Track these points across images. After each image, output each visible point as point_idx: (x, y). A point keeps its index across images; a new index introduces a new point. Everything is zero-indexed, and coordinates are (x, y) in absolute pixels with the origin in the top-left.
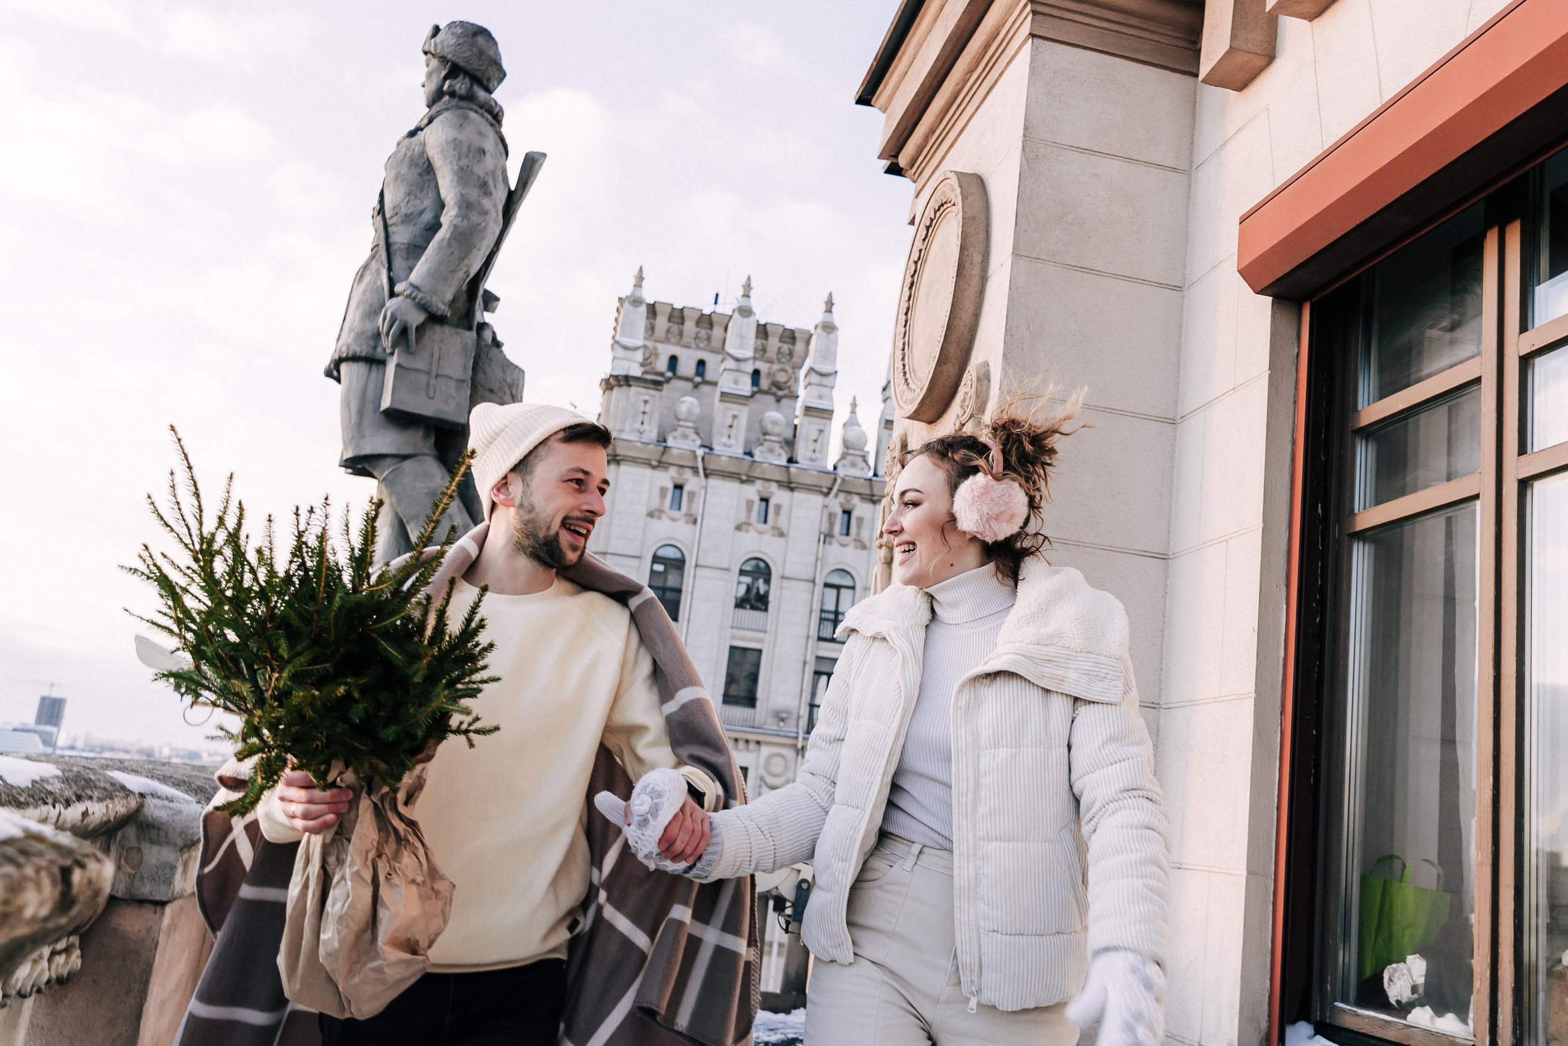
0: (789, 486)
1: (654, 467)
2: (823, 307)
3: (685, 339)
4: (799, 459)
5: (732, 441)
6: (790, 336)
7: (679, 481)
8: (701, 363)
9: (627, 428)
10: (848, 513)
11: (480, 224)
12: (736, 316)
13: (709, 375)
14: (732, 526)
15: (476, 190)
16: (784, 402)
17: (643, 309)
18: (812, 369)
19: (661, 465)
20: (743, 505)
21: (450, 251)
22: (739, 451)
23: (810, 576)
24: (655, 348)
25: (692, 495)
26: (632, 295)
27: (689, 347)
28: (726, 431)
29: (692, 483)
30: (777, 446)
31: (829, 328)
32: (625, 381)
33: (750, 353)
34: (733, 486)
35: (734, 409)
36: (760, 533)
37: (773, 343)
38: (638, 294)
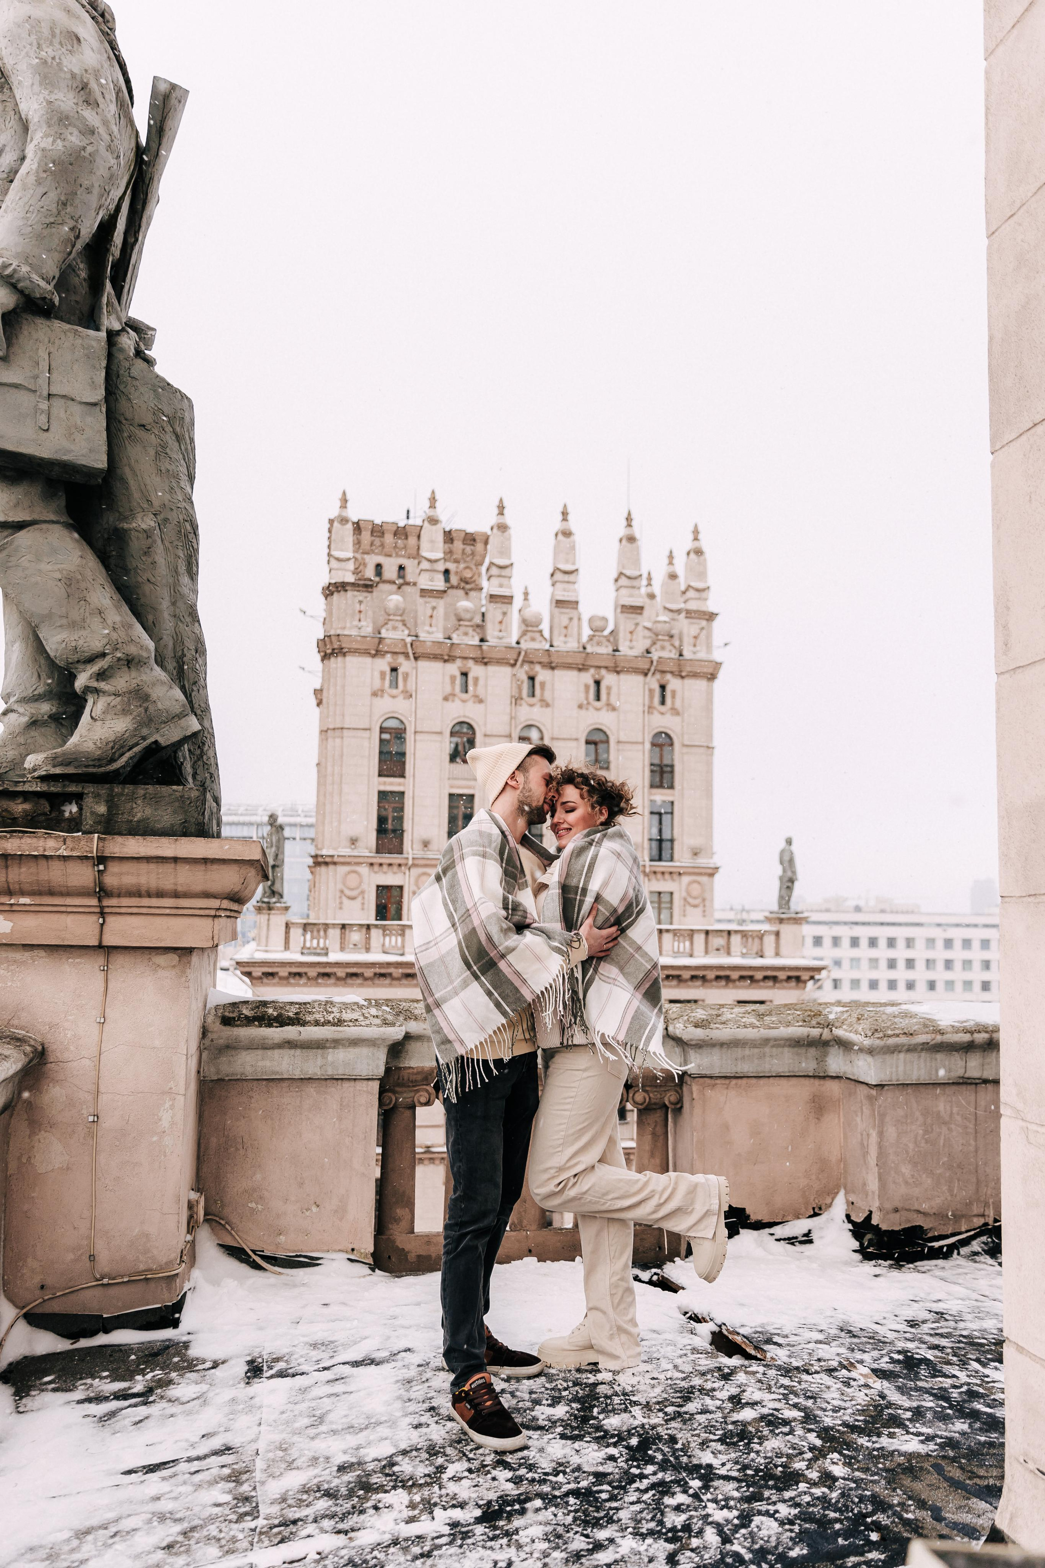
0: (484, 661)
1: (374, 656)
2: (496, 511)
3: (386, 550)
4: (489, 638)
5: (434, 629)
6: (470, 539)
7: (394, 665)
8: (401, 568)
9: (348, 625)
10: (532, 679)
11: (84, 148)
12: (426, 524)
13: (410, 578)
14: (440, 698)
15: (71, 95)
16: (473, 594)
17: (349, 526)
18: (492, 564)
19: (378, 653)
20: (448, 680)
21: (42, 190)
22: (439, 636)
23: (507, 733)
24: (363, 559)
25: (406, 676)
26: (339, 516)
27: (390, 556)
28: (428, 621)
29: (405, 666)
30: (470, 630)
31: (503, 528)
32: (341, 587)
33: (440, 555)
34: (438, 665)
35: (433, 602)
36: (464, 701)
37: (458, 545)
38: (344, 514)
